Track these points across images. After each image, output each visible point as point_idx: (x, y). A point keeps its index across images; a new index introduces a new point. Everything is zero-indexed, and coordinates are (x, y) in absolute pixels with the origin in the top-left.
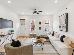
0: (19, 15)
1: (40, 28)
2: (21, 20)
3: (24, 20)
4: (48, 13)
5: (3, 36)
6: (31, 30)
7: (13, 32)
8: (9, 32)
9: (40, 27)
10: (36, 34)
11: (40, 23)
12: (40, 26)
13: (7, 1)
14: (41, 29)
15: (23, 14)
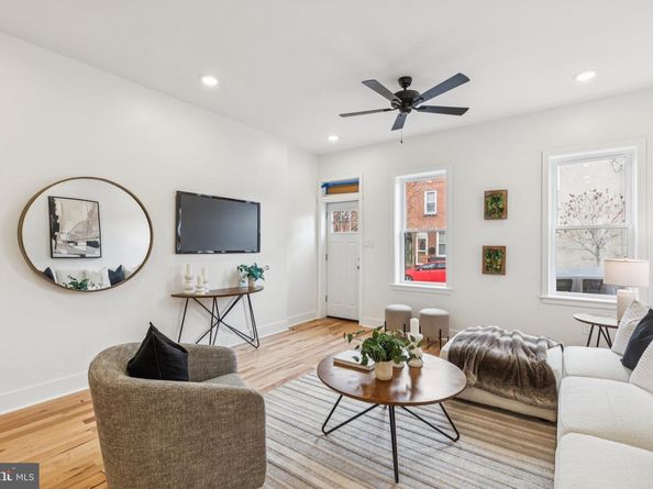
0: (321, 157)
1: (494, 260)
2: (330, 188)
3: (352, 186)
4: (586, 77)
5: (195, 297)
6: (409, 277)
7: (258, 283)
8: (235, 277)
9: (495, 242)
10: (444, 319)
11: (495, 205)
12: (494, 233)
13: (200, 77)
14: (500, 271)
15: (333, 138)
